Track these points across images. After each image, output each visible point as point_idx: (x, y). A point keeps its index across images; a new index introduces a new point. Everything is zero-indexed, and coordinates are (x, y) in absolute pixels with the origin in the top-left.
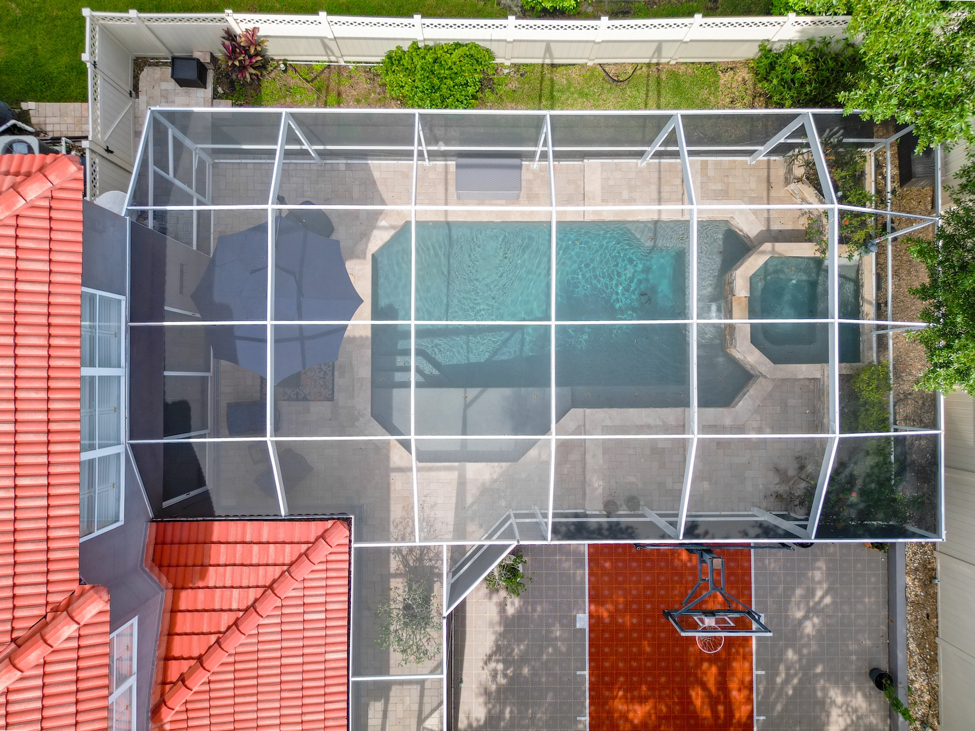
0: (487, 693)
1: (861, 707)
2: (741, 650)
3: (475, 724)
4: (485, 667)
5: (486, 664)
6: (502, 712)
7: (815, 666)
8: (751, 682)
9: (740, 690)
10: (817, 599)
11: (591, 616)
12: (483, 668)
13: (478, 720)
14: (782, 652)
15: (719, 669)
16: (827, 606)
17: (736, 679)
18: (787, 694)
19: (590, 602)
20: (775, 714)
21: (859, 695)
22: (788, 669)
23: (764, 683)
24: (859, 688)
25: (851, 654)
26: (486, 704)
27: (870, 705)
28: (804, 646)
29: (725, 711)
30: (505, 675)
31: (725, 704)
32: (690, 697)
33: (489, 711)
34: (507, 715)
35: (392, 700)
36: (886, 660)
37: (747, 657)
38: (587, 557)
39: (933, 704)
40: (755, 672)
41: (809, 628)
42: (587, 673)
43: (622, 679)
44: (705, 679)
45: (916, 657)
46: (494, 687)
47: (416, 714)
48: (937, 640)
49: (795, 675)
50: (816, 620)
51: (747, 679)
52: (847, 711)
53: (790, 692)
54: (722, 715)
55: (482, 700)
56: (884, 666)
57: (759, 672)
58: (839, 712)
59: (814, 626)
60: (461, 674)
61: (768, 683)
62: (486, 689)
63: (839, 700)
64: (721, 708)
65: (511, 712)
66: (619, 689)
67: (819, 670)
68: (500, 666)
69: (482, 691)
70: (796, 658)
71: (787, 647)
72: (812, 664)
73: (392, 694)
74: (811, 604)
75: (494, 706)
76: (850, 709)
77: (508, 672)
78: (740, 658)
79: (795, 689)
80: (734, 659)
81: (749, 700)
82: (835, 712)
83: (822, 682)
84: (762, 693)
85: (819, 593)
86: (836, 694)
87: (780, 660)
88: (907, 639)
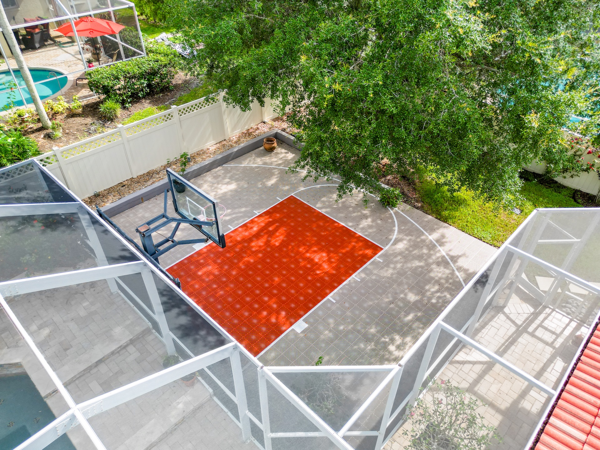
11: (291, 324)
15: (250, 243)
17: (247, 233)
19: (282, 332)
20: (247, 209)
29: (270, 226)
31: (266, 229)
34: (411, 316)
40: (233, 229)
42: (329, 297)
44: (263, 244)
48: (135, 177)
51: (241, 229)
57: (231, 227)
61: (234, 221)
64: (271, 229)
65: (406, 316)
75: (417, 328)
84: (242, 219)
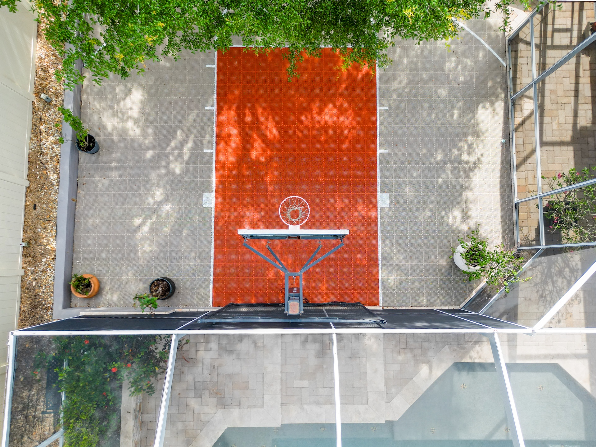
0: (477, 134)
1: (109, 118)
2: (226, 172)
3: (488, 105)
4: (480, 156)
5: (479, 160)
6: (462, 115)
7: (153, 157)
8: (218, 143)
9: (230, 135)
10: (149, 222)
11: (375, 205)
12: (482, 155)
13: (484, 107)
14: (186, 170)
15: (249, 155)
16: (139, 215)
17: (233, 145)
18: (183, 130)
19: (376, 219)
20: (195, 112)
21: (110, 129)
22: (181, 154)
23: (205, 142)
24: (110, 135)
25: (116, 168)
26: (477, 123)
27: (100, 119)
28: (163, 176)
29: (244, 115)
30: (460, 149)
31: (244, 122)
32: (279, 128)
33: (474, 116)
34: (456, 112)
35: (570, 127)
36: (81, 161)
37: (221, 166)
38: (380, 263)
39: (37, 121)
40: (214, 151)
41: (158, 194)
42: (379, 151)
43: (345, 146)
44: (263, 146)
45: (50, 166)
46: (470, 138)
47: (546, 113)
48: (27, 183)
49: (173, 149)
50: (151, 201)
51: (222, 145)
52: (123, 113)
53: (179, 133)
54: (248, 112)
55: (482, 127)
56: (83, 155)
57: (209, 151)
58: (130, 113)
59: (153, 196)
60: (502, 150)
61: (202, 141)
62: (478, 136)
63: (130, 124)
64: (249, 118)
66: (347, 137)
67: (149, 154)
68: (465, 157)
69: (481, 135)
70: (172, 165)
71: (181, 176)
72: (156, 159)
73: (570, 133)
74: (154, 218)
75: (469, 121)
76: (120, 115)
77: (456, 152)
78: (228, 165)
79: (175, 135)
80: (234, 164)
81: (220, 125)
82: (135, 113)
83: (147, 142)
84: (207, 131)
85: (146, 228)
86: (133, 130)
87: (188, 162)
88: (58, 184)
